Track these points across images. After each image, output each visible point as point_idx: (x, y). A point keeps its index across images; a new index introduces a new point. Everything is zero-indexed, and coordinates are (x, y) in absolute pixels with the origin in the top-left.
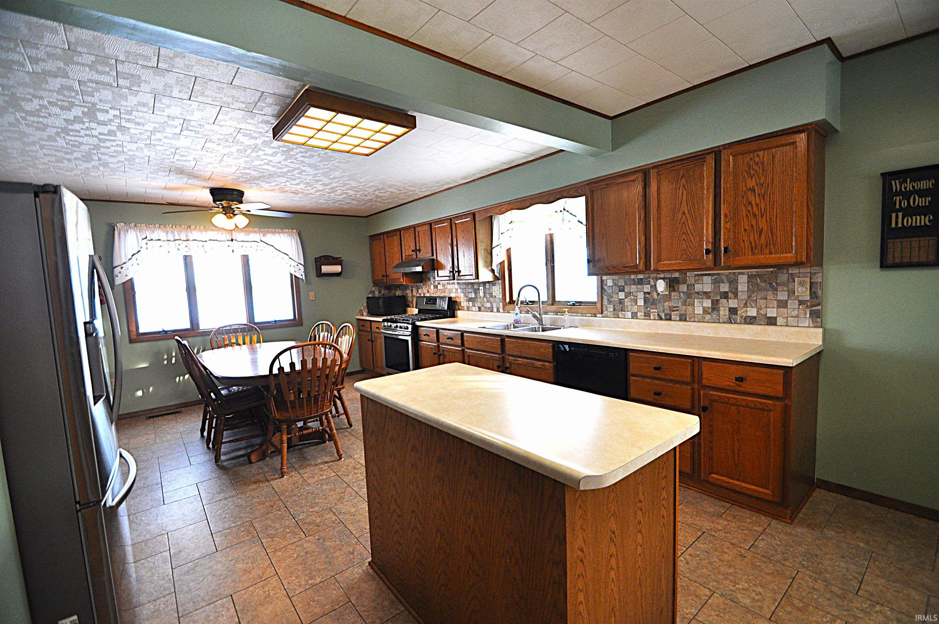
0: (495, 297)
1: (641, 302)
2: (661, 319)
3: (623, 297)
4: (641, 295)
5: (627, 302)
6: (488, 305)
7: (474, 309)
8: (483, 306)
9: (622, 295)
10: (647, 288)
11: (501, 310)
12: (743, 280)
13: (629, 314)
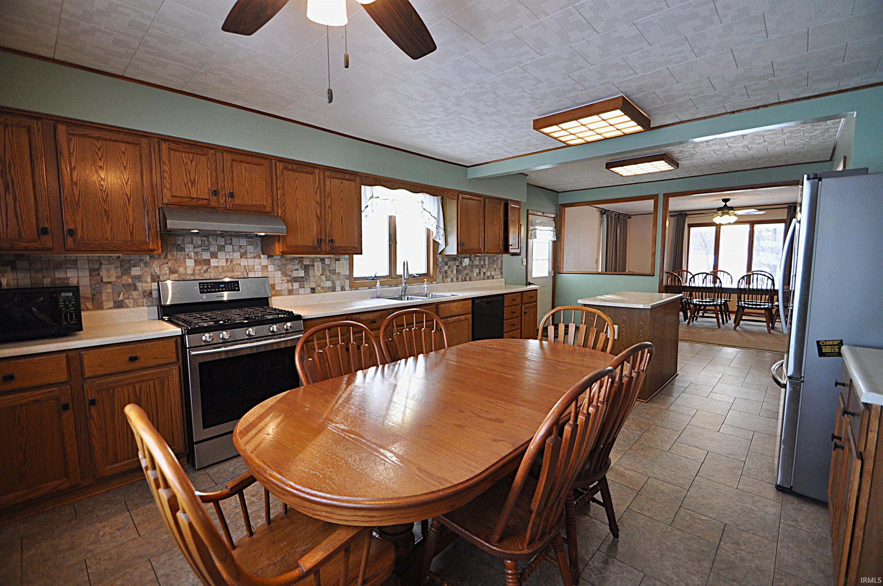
0: (339, 273)
1: (455, 272)
2: (463, 281)
3: (447, 269)
4: (455, 267)
5: (449, 272)
6: (329, 284)
7: (301, 291)
8: (318, 286)
9: (446, 268)
10: (457, 263)
11: (347, 288)
12: (487, 258)
13: (450, 279)
